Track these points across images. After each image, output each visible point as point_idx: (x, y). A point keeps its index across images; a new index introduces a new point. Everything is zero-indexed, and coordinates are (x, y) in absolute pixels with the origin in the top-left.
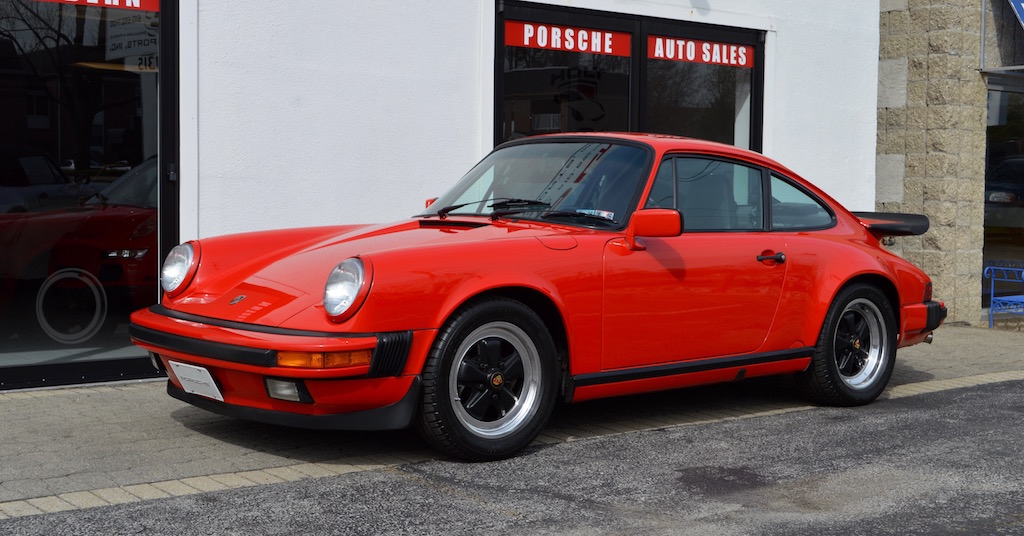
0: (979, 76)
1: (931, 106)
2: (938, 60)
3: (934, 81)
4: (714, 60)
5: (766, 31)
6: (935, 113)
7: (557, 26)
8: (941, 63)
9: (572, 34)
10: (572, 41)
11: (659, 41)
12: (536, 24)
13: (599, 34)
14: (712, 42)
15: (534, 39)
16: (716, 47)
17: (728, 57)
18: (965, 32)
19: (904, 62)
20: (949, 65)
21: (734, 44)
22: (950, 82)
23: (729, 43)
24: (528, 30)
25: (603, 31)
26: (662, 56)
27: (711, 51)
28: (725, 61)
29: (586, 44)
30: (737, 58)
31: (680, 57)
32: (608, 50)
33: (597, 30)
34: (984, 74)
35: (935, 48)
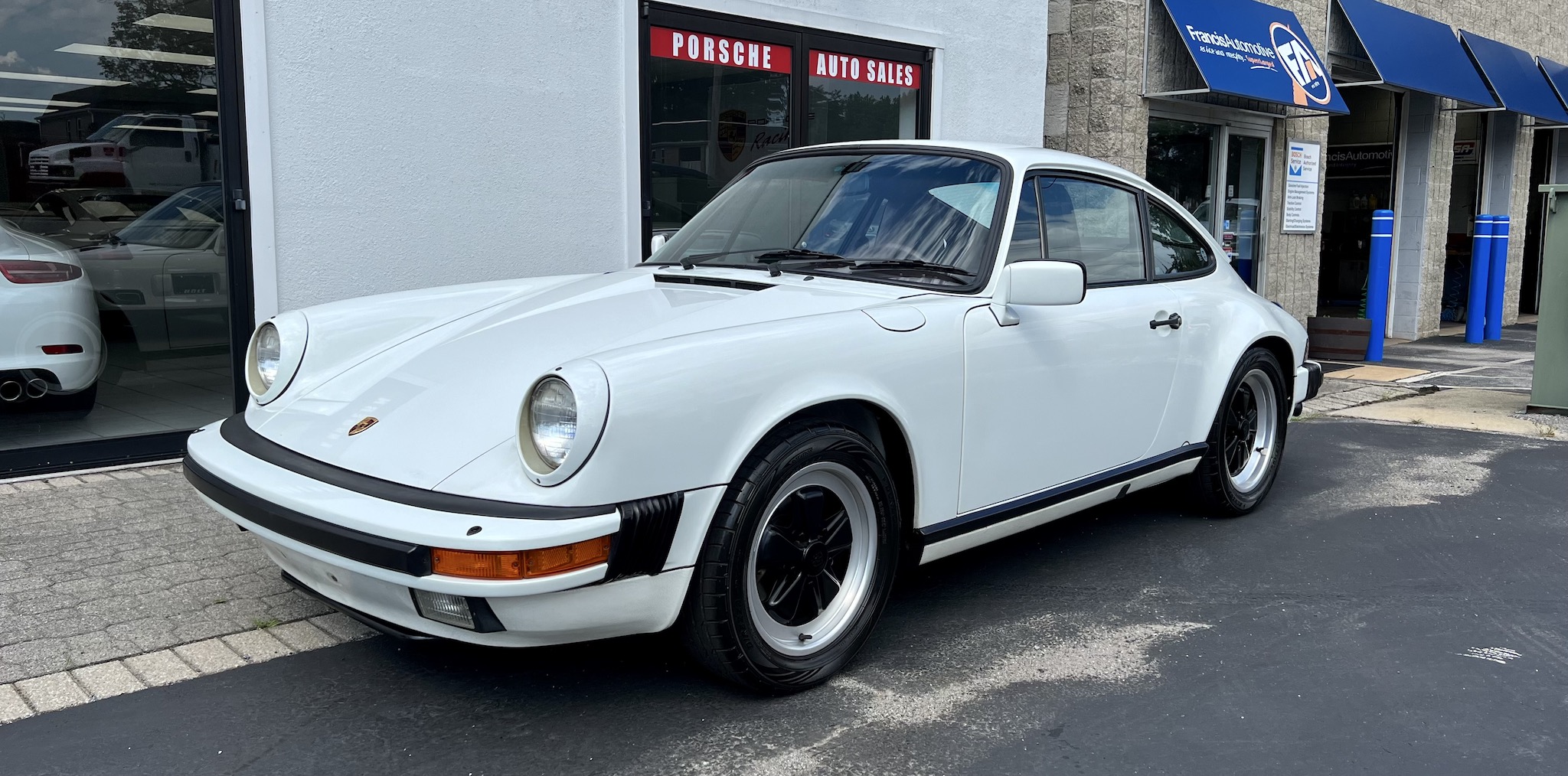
0: (1141, 103)
1: (1093, 133)
2: (1101, 84)
3: (1096, 107)
4: (879, 80)
5: (934, 49)
6: (1097, 140)
7: (709, 35)
8: (1105, 88)
9: (727, 46)
10: (727, 54)
11: (821, 57)
12: (686, 32)
13: (757, 46)
14: (877, 59)
15: (684, 50)
16: (882, 65)
17: (894, 77)
18: (1128, 56)
19: (1065, 88)
20: (1113, 90)
21: (900, 62)
22: (1114, 108)
23: (895, 62)
24: (678, 40)
25: (761, 43)
26: (824, 73)
27: (876, 69)
28: (891, 81)
29: (742, 58)
30: (903, 78)
31: (844, 75)
32: (767, 66)
33: (754, 42)
34: (1145, 99)
35: (1098, 73)
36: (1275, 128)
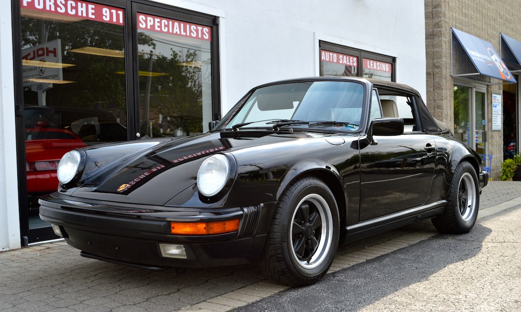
0: (451, 79)
2: (438, 71)
3: (436, 80)
6: (438, 93)
8: (440, 73)
22: (443, 81)
35: (438, 67)
36: (487, 88)
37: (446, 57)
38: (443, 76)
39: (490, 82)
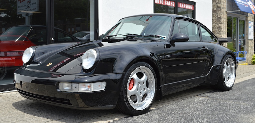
0: (226, 13)
1: (218, 19)
3: (218, 14)
5: (196, 2)
8: (220, 10)
35: (219, 7)
36: (246, 18)
37: (223, 2)
38: (222, 12)
39: (247, 15)
